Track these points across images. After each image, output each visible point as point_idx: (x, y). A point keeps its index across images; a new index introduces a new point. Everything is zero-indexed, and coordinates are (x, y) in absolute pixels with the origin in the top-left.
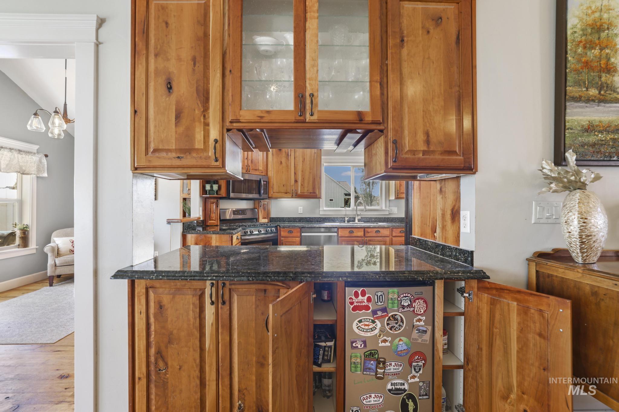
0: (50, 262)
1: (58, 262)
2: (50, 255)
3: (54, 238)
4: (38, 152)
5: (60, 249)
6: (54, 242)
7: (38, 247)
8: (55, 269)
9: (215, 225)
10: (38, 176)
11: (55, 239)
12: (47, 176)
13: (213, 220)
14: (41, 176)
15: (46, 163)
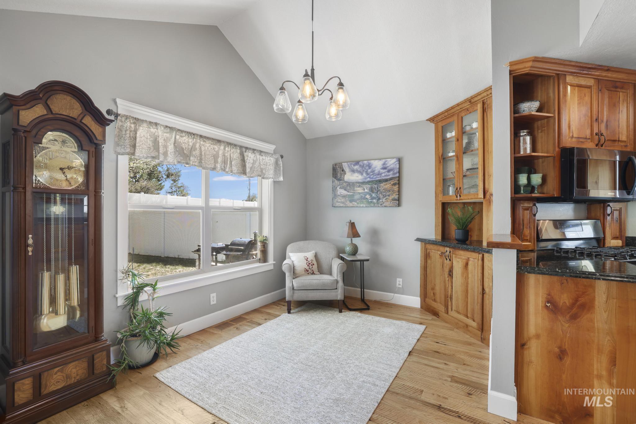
0: (288, 284)
1: (295, 285)
2: (287, 275)
3: (289, 253)
4: (275, 152)
5: (296, 268)
6: (290, 258)
7: (275, 262)
8: (293, 293)
9: (530, 249)
10: (275, 180)
11: (291, 254)
12: (282, 180)
13: (527, 241)
14: (278, 180)
15: (281, 165)
